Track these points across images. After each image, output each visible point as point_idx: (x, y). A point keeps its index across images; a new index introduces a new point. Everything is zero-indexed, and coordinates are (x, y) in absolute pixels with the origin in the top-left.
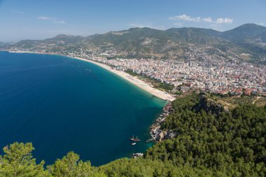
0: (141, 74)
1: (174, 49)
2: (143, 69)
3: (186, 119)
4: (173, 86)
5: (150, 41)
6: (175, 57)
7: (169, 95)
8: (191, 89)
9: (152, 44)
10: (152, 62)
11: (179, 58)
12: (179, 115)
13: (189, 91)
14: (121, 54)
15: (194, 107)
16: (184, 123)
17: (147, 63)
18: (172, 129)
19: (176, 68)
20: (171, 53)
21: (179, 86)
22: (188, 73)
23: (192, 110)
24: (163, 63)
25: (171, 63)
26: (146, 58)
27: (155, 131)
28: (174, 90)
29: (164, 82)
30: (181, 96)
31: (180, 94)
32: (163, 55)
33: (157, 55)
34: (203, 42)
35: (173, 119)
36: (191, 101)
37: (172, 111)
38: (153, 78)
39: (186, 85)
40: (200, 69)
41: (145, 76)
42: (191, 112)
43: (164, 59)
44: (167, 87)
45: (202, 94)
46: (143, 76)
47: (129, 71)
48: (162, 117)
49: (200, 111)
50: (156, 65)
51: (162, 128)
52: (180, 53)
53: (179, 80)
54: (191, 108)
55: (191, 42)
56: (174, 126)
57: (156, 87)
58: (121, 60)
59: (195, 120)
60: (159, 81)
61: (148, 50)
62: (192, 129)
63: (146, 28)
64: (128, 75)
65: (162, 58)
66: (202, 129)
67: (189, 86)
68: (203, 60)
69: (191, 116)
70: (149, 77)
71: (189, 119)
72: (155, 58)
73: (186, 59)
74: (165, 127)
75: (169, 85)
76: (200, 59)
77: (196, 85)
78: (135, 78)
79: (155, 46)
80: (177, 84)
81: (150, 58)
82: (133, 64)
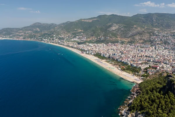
0: (109, 57)
1: (140, 34)
2: (111, 52)
3: (153, 101)
4: (140, 68)
5: (117, 27)
6: (142, 41)
7: (136, 78)
8: (158, 71)
9: (119, 29)
10: (119, 46)
11: (145, 42)
12: (147, 97)
13: (155, 74)
14: (91, 39)
15: (161, 89)
16: (151, 105)
17: (114, 47)
18: (140, 110)
19: (142, 51)
20: (137, 37)
21: (146, 69)
22: (154, 56)
23: (159, 92)
24: (130, 47)
25: (138, 47)
26: (114, 42)
27: (123, 112)
28: (141, 73)
29: (131, 65)
30: (148, 78)
31: (147, 76)
32: (129, 40)
33: (124, 40)
34: (168, 26)
35: (141, 101)
36: (159, 83)
37: (139, 92)
38: (121, 61)
39: (153, 68)
40: (166, 53)
41: (113, 59)
42: (158, 94)
43: (131, 43)
44: (134, 70)
45: (168, 76)
46: (111, 59)
47: (98, 55)
48: (130, 99)
49: (167, 93)
50: (123, 49)
51: (130, 110)
52: (146, 37)
53: (146, 63)
54: (158, 90)
55: (156, 27)
56: (142, 108)
57: (123, 70)
58: (91, 45)
59: (163, 102)
60: (126, 64)
61: (115, 35)
62: (160, 111)
63: (113, 15)
64: (97, 58)
65: (129, 42)
66: (170, 111)
67: (156, 68)
68: (169, 44)
69: (158, 98)
70: (117, 60)
71: (157, 101)
72: (122, 43)
73: (152, 43)
74: (133, 109)
75: (136, 68)
76: (166, 43)
77: (163, 67)
78: (104, 61)
79: (122, 31)
80: (143, 67)
81: (117, 42)
82: (102, 48)
